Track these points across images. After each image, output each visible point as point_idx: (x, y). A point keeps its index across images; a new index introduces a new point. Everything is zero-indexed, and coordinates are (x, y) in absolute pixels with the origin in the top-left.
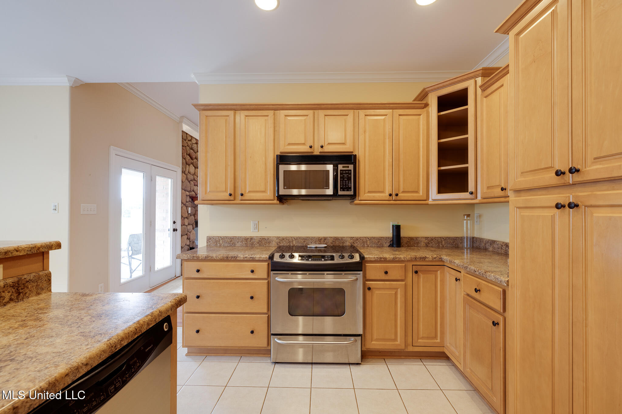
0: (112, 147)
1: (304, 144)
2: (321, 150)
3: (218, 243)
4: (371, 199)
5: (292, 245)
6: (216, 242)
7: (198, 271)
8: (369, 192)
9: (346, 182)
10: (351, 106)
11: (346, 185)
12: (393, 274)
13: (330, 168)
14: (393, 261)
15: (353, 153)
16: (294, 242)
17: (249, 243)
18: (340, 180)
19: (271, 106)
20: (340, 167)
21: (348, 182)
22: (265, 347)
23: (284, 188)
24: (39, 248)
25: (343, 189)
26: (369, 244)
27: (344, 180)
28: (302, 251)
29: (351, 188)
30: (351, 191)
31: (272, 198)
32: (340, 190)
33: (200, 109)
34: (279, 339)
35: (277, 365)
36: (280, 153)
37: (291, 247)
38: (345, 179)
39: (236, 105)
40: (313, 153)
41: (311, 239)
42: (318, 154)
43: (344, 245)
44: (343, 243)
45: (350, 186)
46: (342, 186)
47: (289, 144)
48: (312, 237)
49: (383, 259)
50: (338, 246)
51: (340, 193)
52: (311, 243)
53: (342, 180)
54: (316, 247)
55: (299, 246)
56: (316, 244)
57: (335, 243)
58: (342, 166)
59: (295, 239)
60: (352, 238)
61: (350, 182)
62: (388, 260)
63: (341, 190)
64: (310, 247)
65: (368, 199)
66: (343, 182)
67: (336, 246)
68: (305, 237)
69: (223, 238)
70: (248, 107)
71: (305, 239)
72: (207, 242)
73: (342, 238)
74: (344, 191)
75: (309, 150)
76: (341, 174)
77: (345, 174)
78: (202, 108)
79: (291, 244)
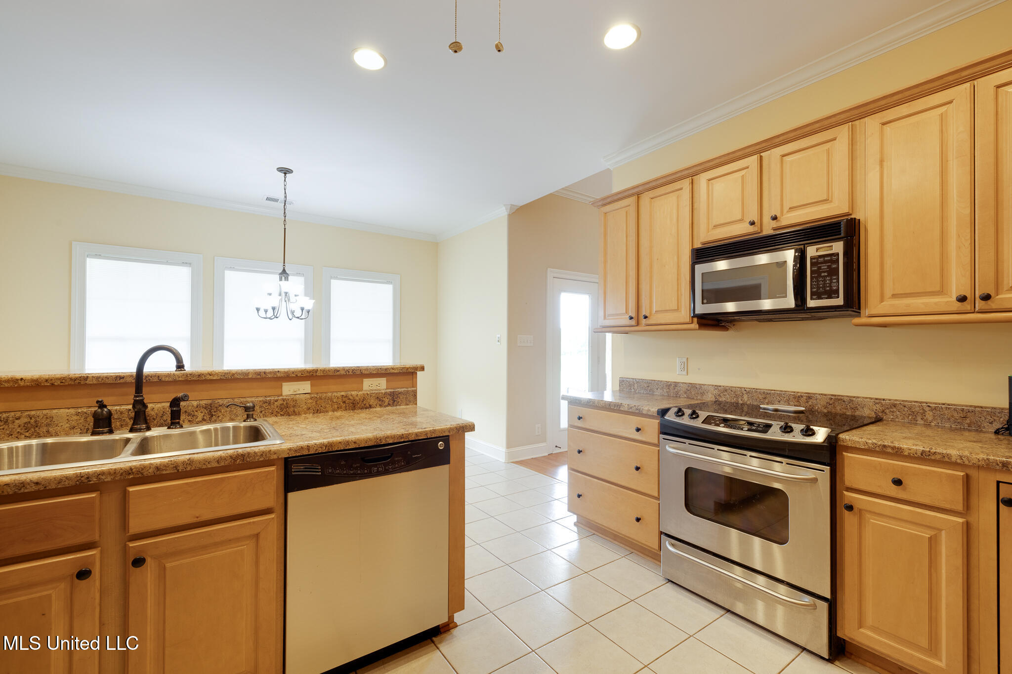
0: (549, 269)
1: (741, 220)
2: (774, 224)
3: (632, 388)
4: (900, 311)
5: (741, 402)
6: (630, 385)
7: (580, 418)
8: (894, 296)
9: (825, 281)
10: (843, 116)
11: (824, 287)
12: (916, 489)
13: (789, 255)
14: (924, 458)
15: (851, 215)
16: (745, 397)
17: (672, 391)
18: (812, 278)
19: (686, 172)
20: (812, 251)
21: (831, 280)
22: (654, 549)
23: (703, 303)
24: (408, 369)
25: (817, 295)
26: (930, 419)
27: (820, 276)
28: (760, 416)
29: (837, 291)
30: (838, 297)
31: (688, 320)
32: (812, 299)
33: (599, 206)
34: (673, 545)
35: (669, 585)
36: (702, 244)
37: (740, 405)
38: (823, 274)
39: (637, 187)
40: (759, 233)
41: (780, 395)
42: (771, 232)
43: (857, 413)
44: (855, 409)
45: (834, 288)
46: (815, 290)
47: (716, 226)
48: (782, 391)
49: (890, 450)
50: (841, 415)
51: (811, 303)
52: (779, 402)
53: (814, 277)
54: (776, 410)
55: (754, 405)
56: (789, 404)
57: (834, 407)
58: (815, 247)
59: (748, 393)
60: (877, 401)
61: (835, 279)
62: (906, 453)
63: (814, 297)
64: (764, 409)
65: (892, 311)
66: (818, 281)
67: (836, 414)
68: (766, 390)
69: (639, 382)
70: (654, 184)
71: (767, 395)
72: (620, 386)
73: (851, 399)
74: (819, 298)
75: (751, 229)
76: (812, 264)
77: (822, 263)
78: (600, 203)
79: (740, 400)
